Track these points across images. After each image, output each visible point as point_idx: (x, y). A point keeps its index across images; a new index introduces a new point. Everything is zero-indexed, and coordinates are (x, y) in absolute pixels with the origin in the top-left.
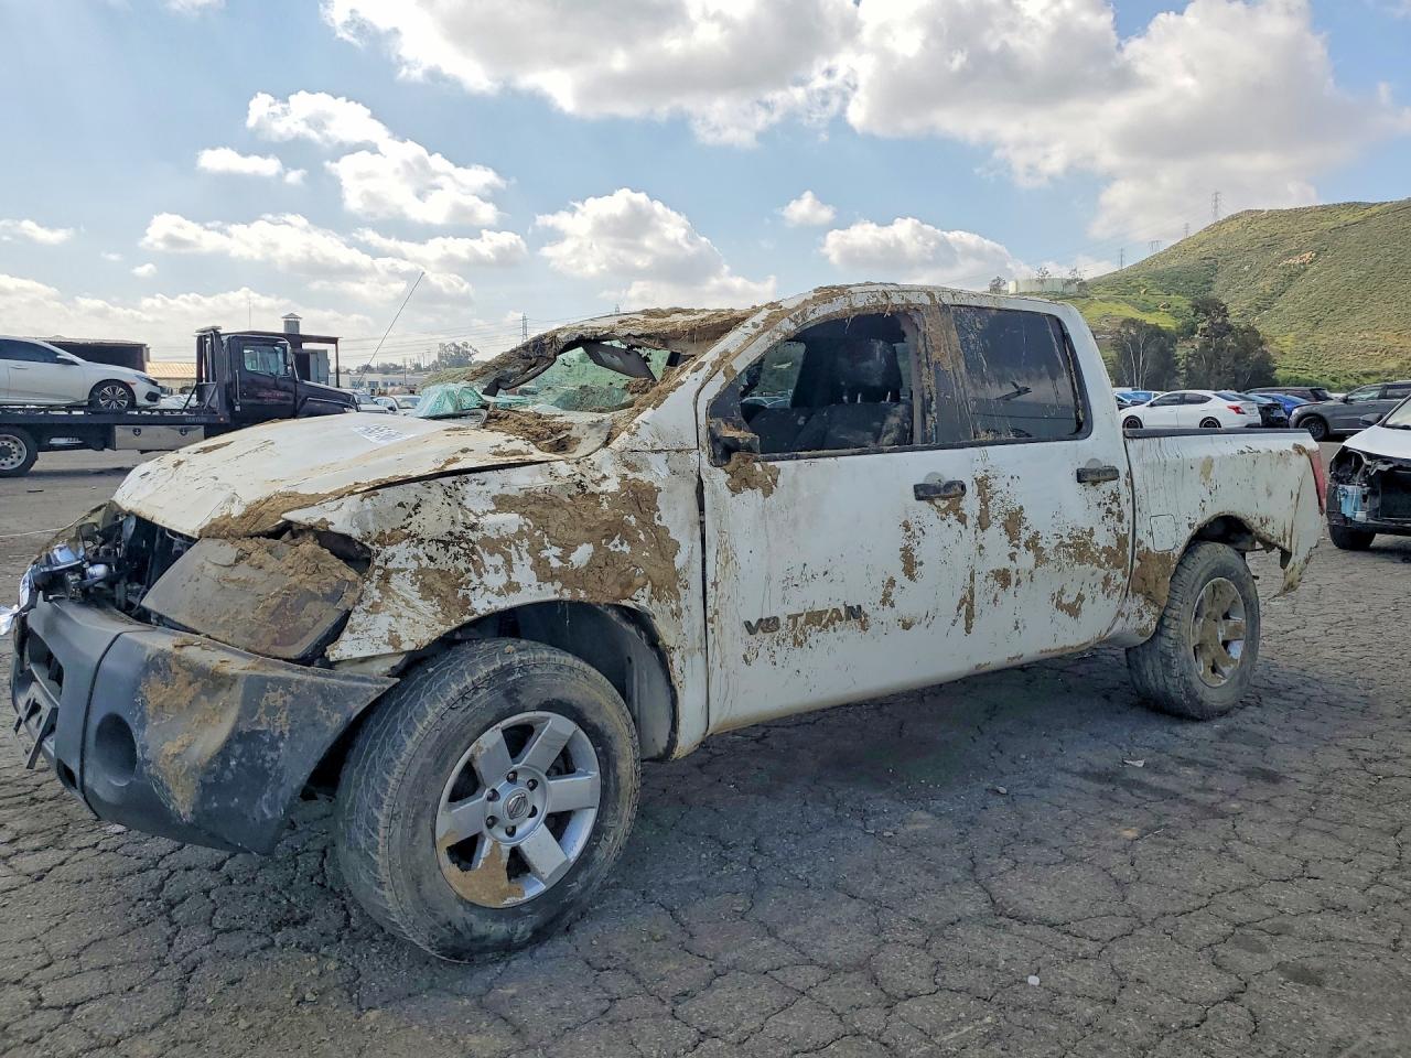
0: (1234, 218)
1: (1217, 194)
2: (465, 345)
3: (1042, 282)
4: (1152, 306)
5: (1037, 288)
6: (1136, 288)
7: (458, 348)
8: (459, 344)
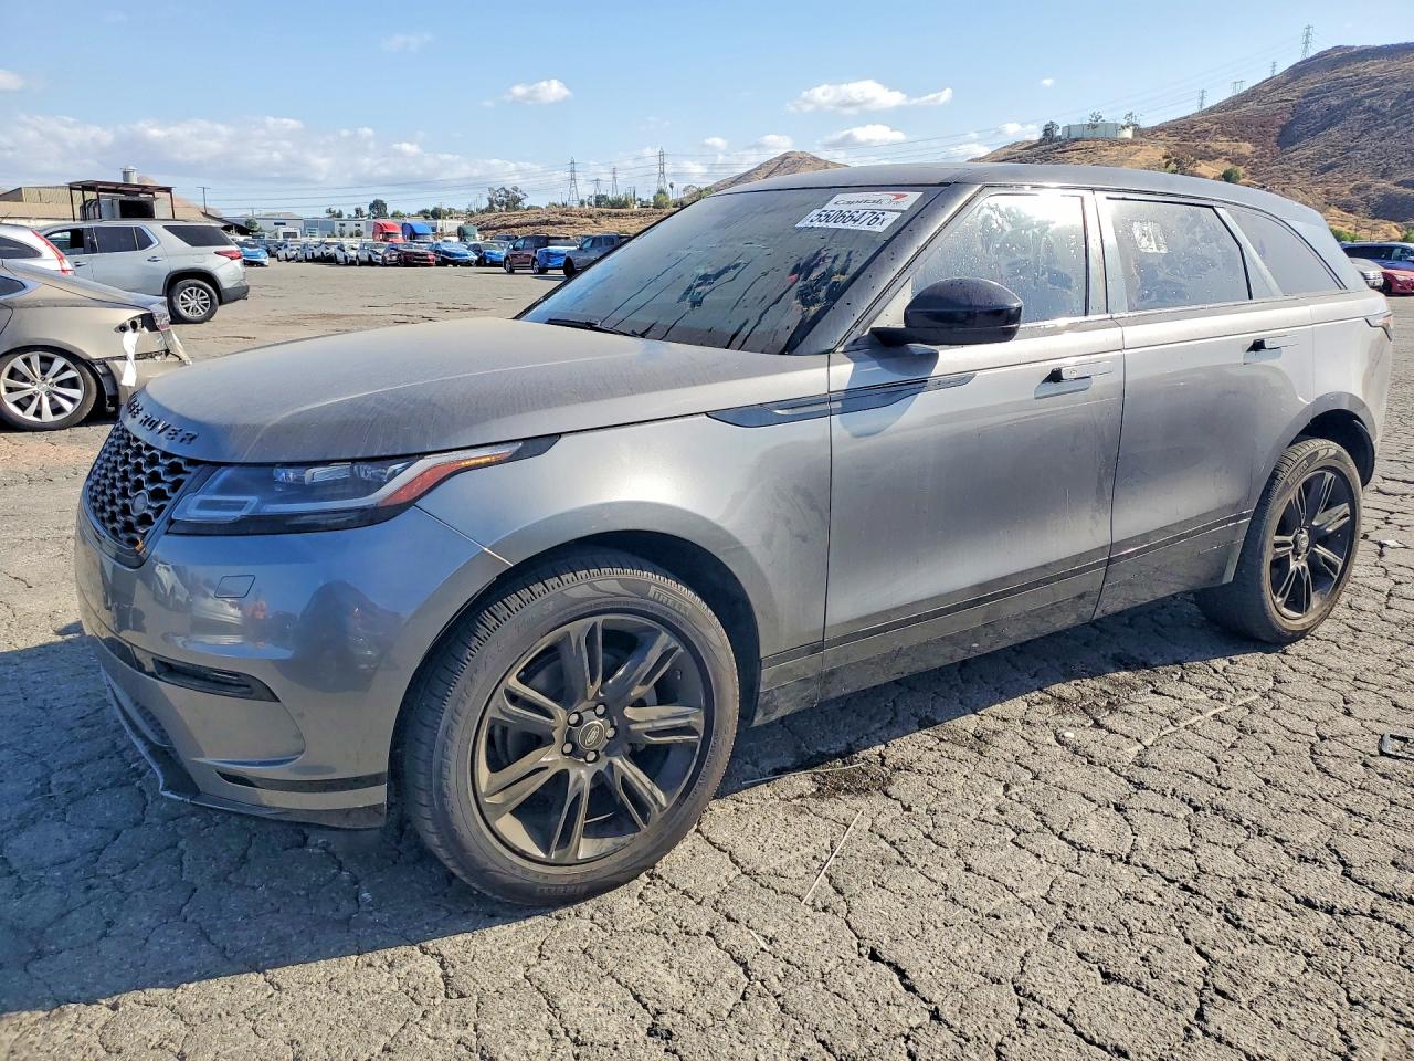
0: (1321, 55)
1: (1309, 28)
2: (515, 189)
3: (1095, 127)
4: (1212, 154)
5: (1089, 134)
6: (1199, 135)
7: (507, 192)
8: (508, 188)
